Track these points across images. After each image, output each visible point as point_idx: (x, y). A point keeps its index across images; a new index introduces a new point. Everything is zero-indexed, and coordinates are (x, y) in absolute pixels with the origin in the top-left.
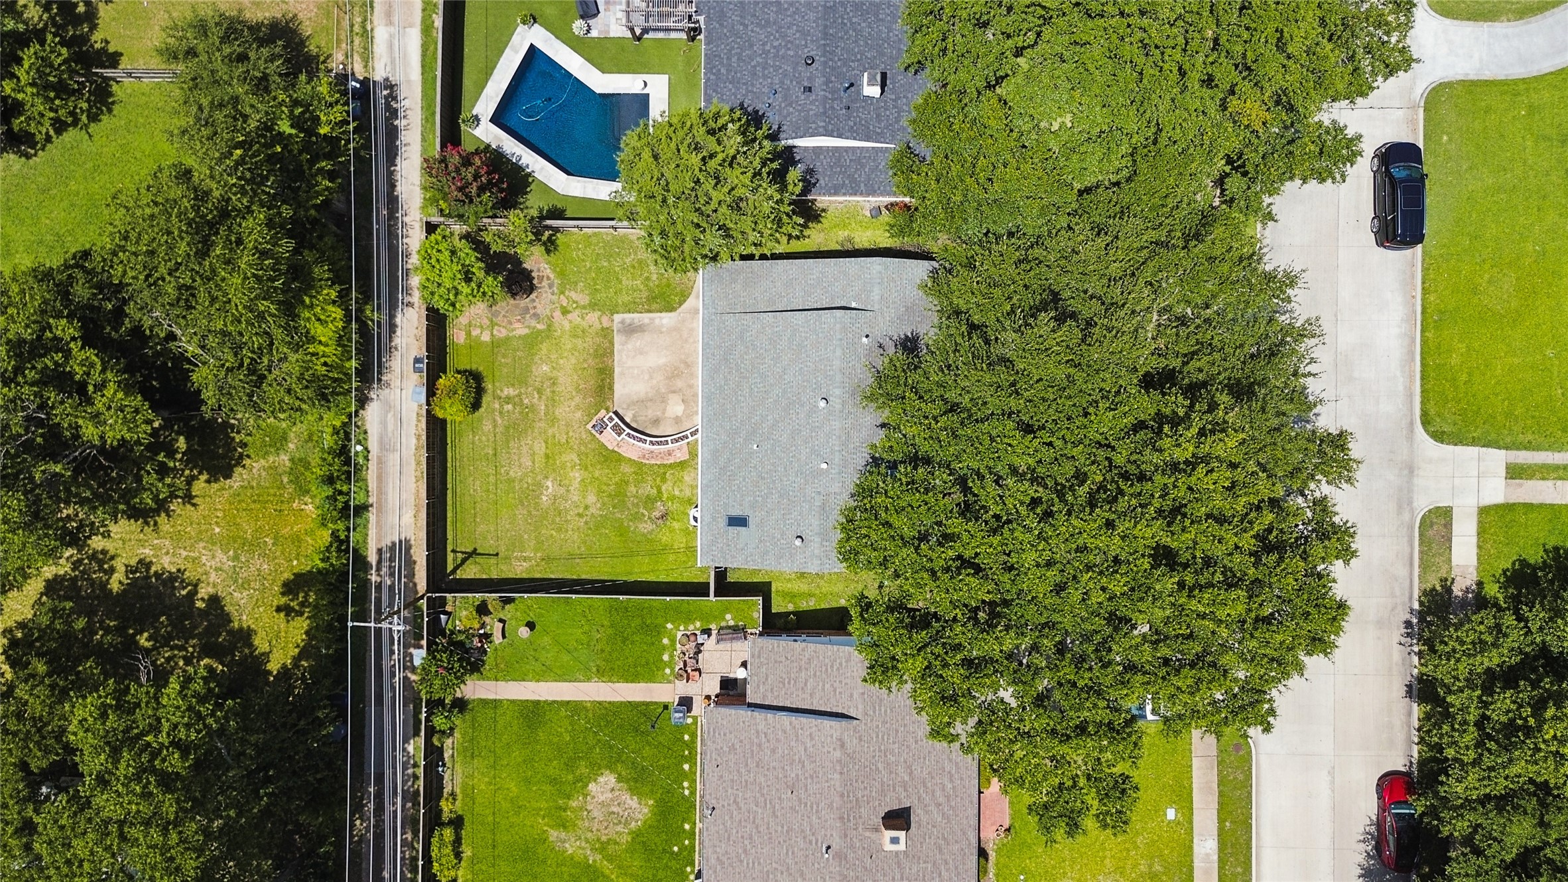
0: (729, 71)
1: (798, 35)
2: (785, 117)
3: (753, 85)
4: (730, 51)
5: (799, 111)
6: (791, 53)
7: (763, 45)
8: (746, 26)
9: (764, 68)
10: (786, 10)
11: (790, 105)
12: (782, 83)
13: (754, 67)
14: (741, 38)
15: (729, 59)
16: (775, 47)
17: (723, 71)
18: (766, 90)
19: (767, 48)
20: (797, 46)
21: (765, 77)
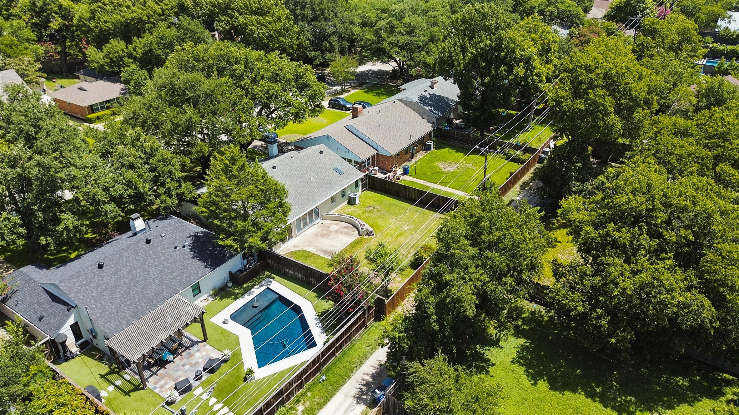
0: (183, 273)
1: (140, 254)
2: (183, 238)
3: (180, 259)
4: (172, 279)
5: (175, 234)
6: (151, 252)
7: (157, 266)
8: (154, 280)
9: (168, 259)
10: (131, 266)
11: (176, 239)
12: (168, 248)
13: (171, 263)
14: (162, 278)
15: (177, 277)
16: (154, 260)
17: (185, 275)
18: (178, 252)
19: (157, 264)
20: (146, 251)
21: (172, 256)
